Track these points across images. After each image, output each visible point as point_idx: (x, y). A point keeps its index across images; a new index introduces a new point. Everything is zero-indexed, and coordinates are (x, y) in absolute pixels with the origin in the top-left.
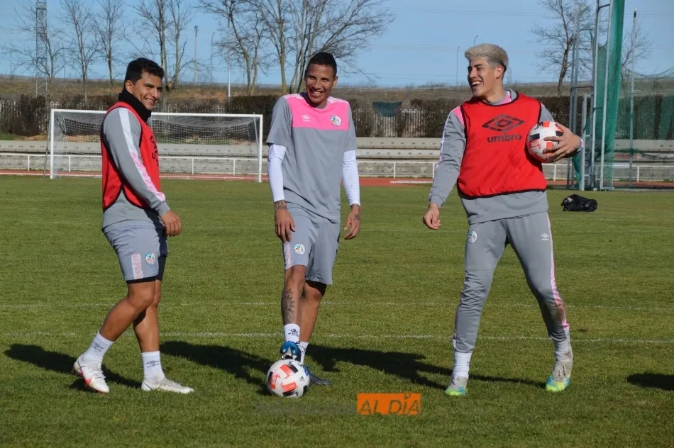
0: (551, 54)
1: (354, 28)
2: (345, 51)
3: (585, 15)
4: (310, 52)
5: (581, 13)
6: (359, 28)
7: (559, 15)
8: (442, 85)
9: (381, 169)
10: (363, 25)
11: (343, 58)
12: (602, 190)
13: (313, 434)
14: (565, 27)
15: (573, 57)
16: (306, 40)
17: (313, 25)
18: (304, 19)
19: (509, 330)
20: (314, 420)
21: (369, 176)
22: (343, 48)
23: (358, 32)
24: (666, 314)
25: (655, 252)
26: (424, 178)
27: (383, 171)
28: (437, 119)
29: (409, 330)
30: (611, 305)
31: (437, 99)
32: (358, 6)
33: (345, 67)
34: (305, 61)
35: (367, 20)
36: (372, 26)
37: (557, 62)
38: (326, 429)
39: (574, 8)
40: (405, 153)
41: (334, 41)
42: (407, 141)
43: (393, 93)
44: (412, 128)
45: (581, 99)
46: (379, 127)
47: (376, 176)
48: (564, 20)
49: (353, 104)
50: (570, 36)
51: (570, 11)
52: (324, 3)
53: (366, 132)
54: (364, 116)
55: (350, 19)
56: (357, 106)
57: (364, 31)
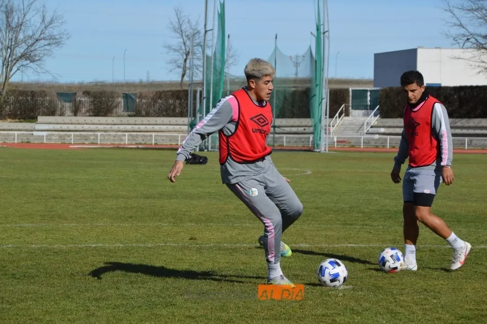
0: (176, 61)
1: (42, 42)
2: (37, 58)
3: (197, 36)
4: (12, 58)
5: (194, 35)
6: (46, 42)
7: (180, 36)
8: (103, 82)
9: (63, 138)
10: (49, 41)
11: (35, 63)
12: (211, 151)
13: (22, 310)
14: (184, 44)
15: (190, 64)
16: (9, 50)
17: (14, 39)
18: (8, 35)
19: (153, 240)
20: (22, 301)
21: (54, 142)
22: (35, 56)
23: (45, 45)
24: (253, 228)
26: (93, 144)
27: (64, 139)
28: (100, 103)
30: (219, 223)
31: (100, 91)
32: (45, 27)
33: (36, 68)
34: (8, 65)
35: (52, 37)
36: (55, 41)
37: (179, 67)
38: (31, 306)
39: (189, 32)
40: (79, 127)
41: (29, 51)
42: (80, 119)
43: (70, 86)
44: (84, 110)
45: (195, 92)
46: (61, 110)
47: (60, 142)
48: (183, 39)
49: (43, 94)
50: (187, 50)
51: (187, 33)
52: (21, 25)
53: (52, 113)
54: (51, 102)
55: (40, 36)
56: (46, 95)
57: (49, 44)
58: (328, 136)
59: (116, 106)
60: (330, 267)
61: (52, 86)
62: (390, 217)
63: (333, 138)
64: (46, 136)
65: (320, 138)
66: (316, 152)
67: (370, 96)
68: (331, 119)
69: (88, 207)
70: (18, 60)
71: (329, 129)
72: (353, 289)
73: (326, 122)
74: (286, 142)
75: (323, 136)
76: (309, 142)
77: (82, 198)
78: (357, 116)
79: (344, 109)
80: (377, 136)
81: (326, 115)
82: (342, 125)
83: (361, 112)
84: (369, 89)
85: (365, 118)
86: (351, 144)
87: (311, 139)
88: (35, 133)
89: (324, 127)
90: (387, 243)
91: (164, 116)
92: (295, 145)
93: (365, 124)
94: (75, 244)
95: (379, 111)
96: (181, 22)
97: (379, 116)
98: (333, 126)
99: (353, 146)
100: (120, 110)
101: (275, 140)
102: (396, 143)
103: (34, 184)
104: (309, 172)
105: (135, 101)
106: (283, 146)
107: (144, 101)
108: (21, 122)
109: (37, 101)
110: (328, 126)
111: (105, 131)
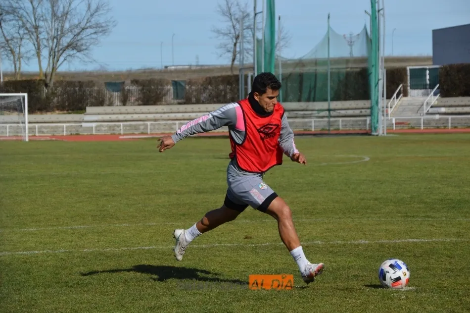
0: (225, 45)
1: (89, 31)
2: (84, 47)
3: (246, 19)
4: (58, 48)
5: (244, 18)
7: (228, 19)
8: (151, 69)
9: (112, 128)
10: (95, 29)
11: (82, 52)
14: (234, 27)
15: (240, 48)
16: (55, 40)
17: (60, 29)
18: (53, 24)
19: (207, 240)
21: (104, 133)
22: (82, 45)
23: (91, 34)
25: (301, 181)
26: (142, 134)
27: (114, 130)
28: (149, 92)
29: (139, 244)
31: (149, 78)
32: (91, 15)
33: (83, 58)
34: (55, 55)
35: (98, 25)
36: (101, 29)
37: (229, 51)
39: (238, 15)
40: (129, 117)
41: (75, 40)
42: (129, 108)
43: (118, 75)
44: (133, 99)
45: (246, 77)
46: (110, 99)
47: (109, 133)
48: (233, 23)
49: (91, 84)
50: (237, 33)
51: (237, 17)
52: (67, 14)
53: (101, 103)
54: (99, 92)
55: (86, 25)
56: (94, 85)
57: (95, 33)
58: (386, 118)
59: (165, 95)
60: (391, 271)
61: (99, 75)
62: (454, 207)
63: (391, 120)
64: (96, 127)
65: (377, 121)
66: (374, 135)
67: (429, 74)
68: (388, 100)
69: (140, 205)
70: (64, 50)
71: (387, 111)
72: (416, 291)
73: (383, 103)
74: (342, 126)
75: (381, 118)
76: (365, 124)
77: (133, 195)
78: (416, 96)
79: (402, 89)
80: (437, 117)
81: (383, 97)
82: (401, 105)
83: (420, 92)
84: (427, 67)
85: (424, 98)
86: (410, 126)
87: (368, 122)
88: (84, 125)
89: (381, 109)
90: (451, 237)
91: (215, 103)
92: (351, 129)
93: (425, 104)
94: (128, 246)
95: (439, 90)
96: (230, 5)
97: (439, 95)
98: (391, 107)
99: (413, 128)
100: (170, 97)
101: (331, 124)
102: (458, 123)
103: (85, 181)
104: (367, 159)
105: (185, 88)
106: (338, 129)
107: (193, 87)
108: (70, 113)
109: (85, 91)
110: (385, 107)
111: (155, 120)
